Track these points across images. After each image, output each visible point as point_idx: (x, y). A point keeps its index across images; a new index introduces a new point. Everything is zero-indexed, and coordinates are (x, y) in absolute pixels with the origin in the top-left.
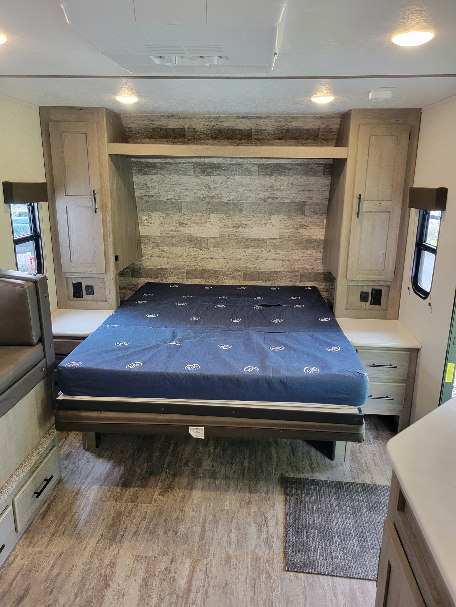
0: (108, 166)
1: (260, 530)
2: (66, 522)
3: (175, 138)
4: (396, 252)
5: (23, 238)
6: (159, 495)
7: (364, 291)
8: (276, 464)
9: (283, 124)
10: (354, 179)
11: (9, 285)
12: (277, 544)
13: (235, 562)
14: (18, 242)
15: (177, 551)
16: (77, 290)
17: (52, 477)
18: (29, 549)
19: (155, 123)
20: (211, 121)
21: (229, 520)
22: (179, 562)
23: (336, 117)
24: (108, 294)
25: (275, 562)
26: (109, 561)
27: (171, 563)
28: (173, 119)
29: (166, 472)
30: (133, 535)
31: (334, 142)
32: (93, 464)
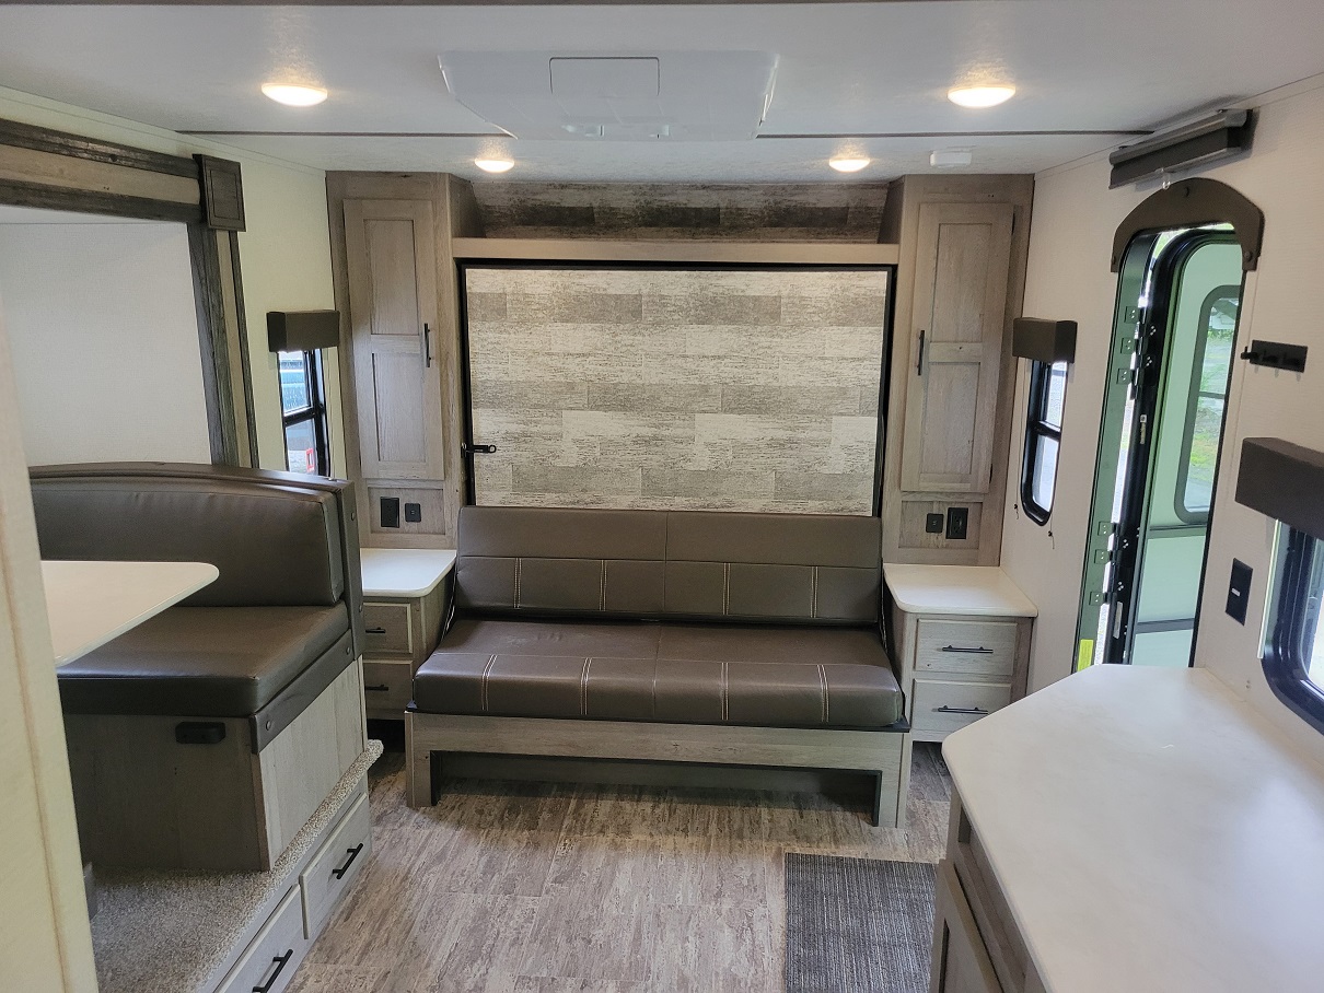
0: (452, 280)
1: (739, 938)
2: (389, 923)
3: (574, 224)
4: (992, 439)
5: (296, 415)
6: (555, 881)
7: (934, 512)
8: (768, 832)
9: (778, 199)
10: (912, 303)
11: (291, 498)
12: (772, 961)
13: (695, 986)
14: (289, 421)
15: (591, 969)
16: (390, 512)
17: (361, 846)
18: (329, 966)
19: (538, 197)
20: (644, 194)
21: (684, 922)
22: (596, 986)
23: (878, 187)
24: (447, 519)
25: (767, 986)
26: (473, 986)
27: (582, 988)
28: (572, 191)
29: (565, 844)
30: (512, 945)
31: (877, 231)
32: (427, 832)
